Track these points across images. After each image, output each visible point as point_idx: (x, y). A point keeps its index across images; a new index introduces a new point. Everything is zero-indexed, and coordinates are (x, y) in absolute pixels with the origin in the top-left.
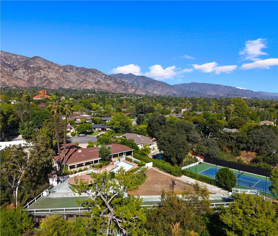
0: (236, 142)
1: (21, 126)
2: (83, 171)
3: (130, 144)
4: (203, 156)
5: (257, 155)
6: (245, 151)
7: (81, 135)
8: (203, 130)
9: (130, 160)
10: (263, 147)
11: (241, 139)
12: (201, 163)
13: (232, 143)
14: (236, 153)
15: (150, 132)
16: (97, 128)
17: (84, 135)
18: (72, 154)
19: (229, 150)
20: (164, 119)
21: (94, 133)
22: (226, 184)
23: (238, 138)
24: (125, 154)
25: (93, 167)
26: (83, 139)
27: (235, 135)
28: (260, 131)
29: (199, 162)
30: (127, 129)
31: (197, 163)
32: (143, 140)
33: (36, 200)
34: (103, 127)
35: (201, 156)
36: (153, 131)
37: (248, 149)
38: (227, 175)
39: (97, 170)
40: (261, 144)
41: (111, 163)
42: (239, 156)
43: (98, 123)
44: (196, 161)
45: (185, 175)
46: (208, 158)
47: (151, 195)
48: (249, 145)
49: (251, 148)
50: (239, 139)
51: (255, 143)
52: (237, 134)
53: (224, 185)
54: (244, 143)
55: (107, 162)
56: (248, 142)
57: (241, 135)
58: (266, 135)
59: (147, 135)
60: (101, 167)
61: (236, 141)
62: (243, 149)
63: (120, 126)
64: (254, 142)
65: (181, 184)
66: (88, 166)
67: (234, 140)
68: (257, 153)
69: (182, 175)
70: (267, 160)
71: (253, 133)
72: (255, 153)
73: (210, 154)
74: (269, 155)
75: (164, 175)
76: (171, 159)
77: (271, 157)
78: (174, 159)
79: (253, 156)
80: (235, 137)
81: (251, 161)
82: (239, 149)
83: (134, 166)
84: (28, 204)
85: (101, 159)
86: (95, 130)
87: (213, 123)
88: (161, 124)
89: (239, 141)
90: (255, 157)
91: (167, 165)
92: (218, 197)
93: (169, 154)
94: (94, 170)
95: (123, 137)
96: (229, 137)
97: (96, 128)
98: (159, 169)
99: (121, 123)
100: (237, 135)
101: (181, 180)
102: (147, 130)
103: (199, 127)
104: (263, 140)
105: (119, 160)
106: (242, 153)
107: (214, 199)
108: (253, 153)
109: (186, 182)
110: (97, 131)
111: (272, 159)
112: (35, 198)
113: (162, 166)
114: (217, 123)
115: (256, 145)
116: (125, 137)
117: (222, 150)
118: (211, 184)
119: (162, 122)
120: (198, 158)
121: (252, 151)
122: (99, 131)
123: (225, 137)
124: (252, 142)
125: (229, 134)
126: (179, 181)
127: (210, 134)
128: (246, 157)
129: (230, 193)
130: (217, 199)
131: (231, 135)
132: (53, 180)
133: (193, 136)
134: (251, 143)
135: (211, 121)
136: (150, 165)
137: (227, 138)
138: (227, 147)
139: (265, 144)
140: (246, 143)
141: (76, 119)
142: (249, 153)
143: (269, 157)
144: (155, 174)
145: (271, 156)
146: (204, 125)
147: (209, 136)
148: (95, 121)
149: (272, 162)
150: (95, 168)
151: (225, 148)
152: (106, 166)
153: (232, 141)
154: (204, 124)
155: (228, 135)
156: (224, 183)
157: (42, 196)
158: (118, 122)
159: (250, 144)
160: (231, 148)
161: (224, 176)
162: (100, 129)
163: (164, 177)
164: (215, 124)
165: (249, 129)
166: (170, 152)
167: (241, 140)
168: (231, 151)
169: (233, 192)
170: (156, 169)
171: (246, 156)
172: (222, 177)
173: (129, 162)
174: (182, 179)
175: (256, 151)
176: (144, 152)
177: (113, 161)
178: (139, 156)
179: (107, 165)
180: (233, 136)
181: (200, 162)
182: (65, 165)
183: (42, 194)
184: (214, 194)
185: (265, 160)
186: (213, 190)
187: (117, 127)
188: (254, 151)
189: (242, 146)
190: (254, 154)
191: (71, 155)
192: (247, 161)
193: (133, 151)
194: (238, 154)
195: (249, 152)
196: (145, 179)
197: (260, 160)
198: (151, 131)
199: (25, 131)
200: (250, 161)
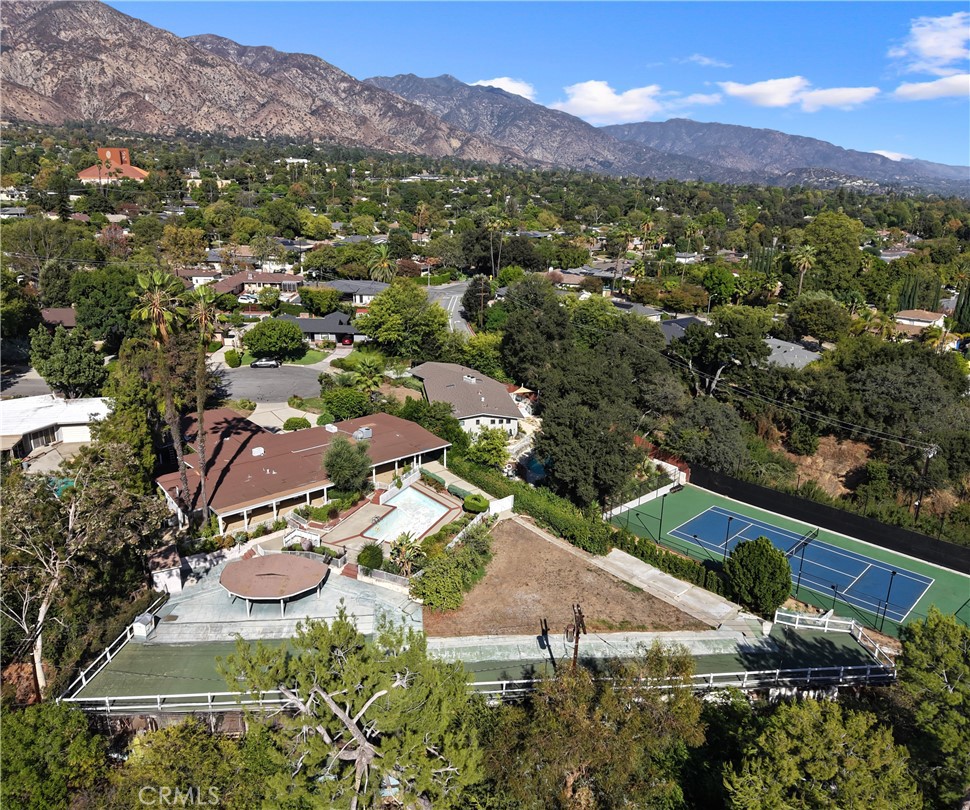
0: (805, 406)
1: (39, 346)
2: (270, 532)
3: (438, 420)
4: (688, 462)
5: (871, 455)
6: (832, 437)
7: (263, 362)
8: (696, 354)
9: (438, 485)
10: (897, 430)
11: (825, 398)
12: (679, 487)
13: (794, 410)
14: (801, 442)
15: (510, 363)
16: (322, 333)
17: (273, 363)
18: (231, 462)
19: (780, 429)
20: (561, 319)
21: (309, 353)
22: (755, 597)
23: (814, 392)
24: (417, 462)
25: (306, 514)
26: (269, 382)
27: (806, 383)
28: (896, 373)
29: (671, 486)
30: (427, 344)
31: (665, 490)
32: (483, 399)
33: (108, 655)
34: (343, 329)
35: (682, 462)
36: (522, 361)
37: (843, 434)
38: (762, 568)
39: (321, 527)
40: (889, 420)
41: (371, 496)
42: (809, 453)
43: (322, 310)
44: (663, 478)
45: (621, 548)
46: (704, 472)
47: (503, 633)
48: (848, 419)
49: (855, 431)
50: (816, 399)
51: (871, 416)
52: (814, 379)
53: (748, 599)
54: (833, 411)
55: (357, 496)
56: (847, 409)
57: (825, 385)
58: (911, 389)
59: (500, 373)
60: (333, 514)
61: (808, 404)
62: (826, 432)
63: (404, 331)
64: (866, 409)
65: (607, 586)
66: (288, 513)
67: (801, 399)
68: (871, 447)
69: (612, 546)
70: (902, 478)
71: (869, 376)
72: (866, 447)
73: (714, 460)
74: (912, 460)
75: (551, 547)
76: (576, 487)
77: (917, 469)
78: (586, 490)
79: (857, 459)
80: (804, 390)
81: (848, 473)
82: (814, 429)
83: (451, 509)
84: (82, 674)
85: (333, 485)
86: (313, 338)
87: (734, 336)
88: (550, 337)
89: (817, 404)
90: (863, 461)
91: (563, 509)
92: (726, 643)
93: (571, 474)
94: (311, 525)
95: (414, 376)
96: (783, 385)
97: (318, 333)
98: (533, 520)
99: (406, 323)
100: (813, 383)
101: (608, 569)
102: (498, 354)
103: (683, 345)
104: (898, 406)
105: (399, 485)
106: (823, 444)
107: (711, 652)
108: (860, 445)
109: (626, 579)
110: (320, 344)
111: (919, 473)
112: (107, 649)
113: (546, 512)
114: (749, 334)
115: (872, 423)
116: (421, 380)
117: (757, 430)
118: (705, 587)
119: (554, 329)
120: (670, 468)
121: (856, 440)
122: (329, 345)
123: (770, 388)
124: (859, 409)
125: (786, 378)
126: (599, 572)
127: (719, 372)
128: (833, 457)
129: (767, 627)
130: (722, 652)
131: (793, 383)
132: (171, 575)
133: (660, 392)
134: (855, 414)
135: (729, 327)
136: (501, 507)
137: (775, 392)
138: (775, 420)
139: (906, 421)
140: (841, 414)
141: (243, 285)
142: (846, 445)
143: (910, 468)
144: (521, 541)
145: (919, 463)
146: (701, 339)
147: (717, 378)
148: (311, 300)
149: (920, 485)
150: (315, 519)
151: (765, 422)
152: (354, 508)
153: (792, 402)
154: (703, 336)
155: (782, 382)
156: (751, 592)
157: (129, 636)
158: (397, 319)
159: (854, 416)
160: (787, 424)
161: (753, 571)
162: (333, 338)
163: (548, 557)
164: (740, 339)
165: (856, 358)
166: (573, 467)
167: (825, 403)
168: (784, 434)
169: (776, 621)
170: (524, 522)
171: (833, 455)
172: (744, 574)
173: (431, 491)
174: (612, 565)
175: (869, 441)
176: (486, 456)
177: (376, 489)
178: (466, 466)
179: (354, 504)
180: (797, 387)
181: (676, 484)
182: (205, 515)
183: (131, 630)
184: (714, 628)
185: (897, 477)
186: (713, 611)
187: (393, 336)
188: (862, 441)
189: (823, 422)
190: (861, 450)
191: (226, 470)
192: (834, 474)
193: (448, 449)
194: (808, 447)
195: (845, 442)
196: (485, 563)
197: (879, 476)
198: (514, 360)
199: (57, 366)
200: (844, 473)
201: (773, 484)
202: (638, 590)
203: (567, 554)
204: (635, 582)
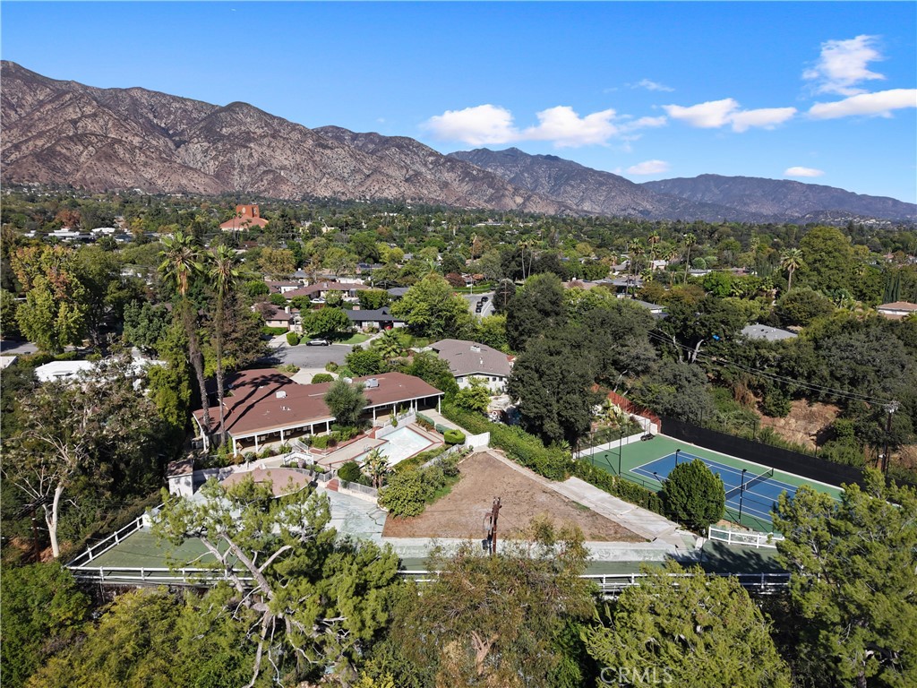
0: (776, 372)
1: (130, 317)
2: (277, 455)
3: (436, 374)
4: (659, 414)
5: (839, 416)
6: (804, 400)
7: (318, 341)
8: (678, 331)
9: (428, 425)
10: (861, 391)
11: (793, 363)
12: (650, 437)
13: (765, 376)
14: (775, 405)
15: (512, 337)
16: (368, 321)
17: (324, 341)
18: (258, 401)
19: (756, 395)
21: (355, 336)
22: (690, 514)
23: (783, 358)
24: (414, 407)
25: (310, 443)
26: (317, 354)
27: (776, 351)
28: (858, 339)
29: (643, 434)
30: (451, 326)
31: (636, 438)
32: (481, 362)
33: (116, 538)
34: (386, 318)
35: (653, 414)
36: (521, 334)
37: (812, 396)
38: (694, 486)
39: (320, 453)
40: (854, 382)
41: (368, 432)
42: (782, 415)
43: (375, 306)
44: (636, 428)
45: (579, 477)
46: (674, 423)
47: (452, 537)
48: (815, 381)
49: (823, 392)
50: (785, 365)
51: (838, 379)
52: (784, 348)
53: (684, 516)
54: (802, 375)
55: (355, 430)
56: (815, 373)
57: (793, 352)
58: (873, 353)
59: (505, 347)
60: (332, 443)
61: (778, 370)
62: (798, 395)
63: (430, 315)
64: (832, 374)
65: (558, 504)
66: (295, 441)
67: (772, 366)
68: (840, 408)
69: (571, 475)
70: (867, 434)
71: (835, 343)
72: (836, 408)
73: (680, 411)
74: (876, 417)
75: (515, 474)
76: (542, 425)
77: (881, 425)
78: (551, 426)
79: (826, 419)
80: (774, 357)
81: (818, 432)
82: (785, 393)
83: (434, 443)
84: (89, 550)
85: (334, 419)
86: (361, 325)
87: (709, 312)
88: (547, 314)
89: (786, 369)
90: (832, 420)
91: (532, 444)
92: (656, 553)
93: (534, 410)
94: (313, 451)
95: (434, 349)
96: (755, 356)
97: (365, 321)
98: (505, 453)
99: (431, 309)
100: (781, 350)
101: (565, 493)
102: (504, 331)
103: (667, 323)
104: (860, 369)
105: (395, 424)
106: (796, 406)
107: (641, 559)
108: (829, 407)
109: (576, 499)
110: (366, 329)
111: (883, 429)
112: (116, 533)
113: (515, 445)
114: (723, 310)
115: (837, 385)
116: (438, 351)
117: (734, 396)
118: (649, 508)
119: (548, 307)
120: (642, 420)
121: (825, 402)
122: (373, 330)
123: (744, 357)
124: (826, 373)
125: (757, 348)
126: (553, 493)
127: (699, 344)
128: (804, 418)
129: (700, 542)
130: (652, 559)
131: (763, 352)
132: (178, 482)
133: (633, 353)
134: (822, 378)
135: (704, 305)
136: (479, 442)
137: (748, 360)
138: (750, 386)
139: (869, 381)
140: (809, 378)
141: (319, 292)
142: (816, 407)
143: (874, 424)
144: (489, 468)
145: (883, 419)
146: (682, 317)
147: (697, 350)
148: (366, 298)
149: (884, 440)
150: (316, 446)
151: (741, 388)
152: (353, 440)
153: (763, 369)
154: (684, 314)
155: (754, 351)
156: (685, 509)
157: (139, 526)
158: (424, 305)
159: (820, 379)
160: (759, 389)
161: (685, 488)
162: (376, 325)
163: (511, 481)
164: (715, 315)
165: (827, 331)
166: (537, 405)
167: (793, 368)
168: (760, 400)
169: (710, 537)
170: (498, 455)
171: (804, 416)
172: (678, 492)
173: (423, 430)
174: (567, 489)
175: (839, 403)
176: (471, 402)
177: (374, 426)
178: (455, 410)
179: (352, 436)
180: (767, 354)
181: (647, 433)
182: (223, 438)
183: (141, 521)
184: (649, 541)
185: (863, 433)
186: (651, 528)
187: (420, 319)
188: (832, 403)
189: (794, 386)
190: (830, 413)
191: (251, 407)
192: (806, 434)
193: (442, 397)
194: (781, 409)
195: (815, 405)
196: (453, 484)
197: (845, 432)
198: (516, 334)
199: (141, 332)
200: (815, 432)
201: (734, 432)
202: (586, 509)
203: (528, 479)
204: (584, 503)
